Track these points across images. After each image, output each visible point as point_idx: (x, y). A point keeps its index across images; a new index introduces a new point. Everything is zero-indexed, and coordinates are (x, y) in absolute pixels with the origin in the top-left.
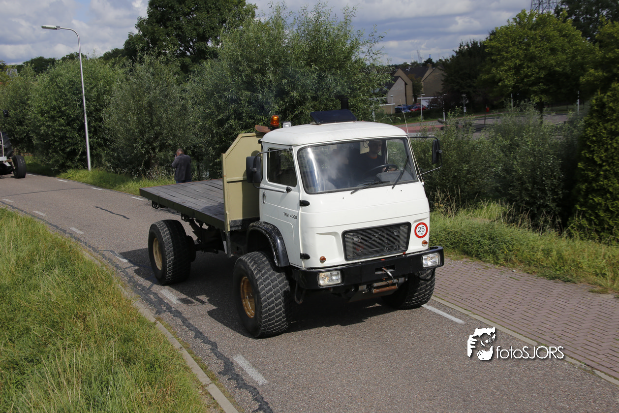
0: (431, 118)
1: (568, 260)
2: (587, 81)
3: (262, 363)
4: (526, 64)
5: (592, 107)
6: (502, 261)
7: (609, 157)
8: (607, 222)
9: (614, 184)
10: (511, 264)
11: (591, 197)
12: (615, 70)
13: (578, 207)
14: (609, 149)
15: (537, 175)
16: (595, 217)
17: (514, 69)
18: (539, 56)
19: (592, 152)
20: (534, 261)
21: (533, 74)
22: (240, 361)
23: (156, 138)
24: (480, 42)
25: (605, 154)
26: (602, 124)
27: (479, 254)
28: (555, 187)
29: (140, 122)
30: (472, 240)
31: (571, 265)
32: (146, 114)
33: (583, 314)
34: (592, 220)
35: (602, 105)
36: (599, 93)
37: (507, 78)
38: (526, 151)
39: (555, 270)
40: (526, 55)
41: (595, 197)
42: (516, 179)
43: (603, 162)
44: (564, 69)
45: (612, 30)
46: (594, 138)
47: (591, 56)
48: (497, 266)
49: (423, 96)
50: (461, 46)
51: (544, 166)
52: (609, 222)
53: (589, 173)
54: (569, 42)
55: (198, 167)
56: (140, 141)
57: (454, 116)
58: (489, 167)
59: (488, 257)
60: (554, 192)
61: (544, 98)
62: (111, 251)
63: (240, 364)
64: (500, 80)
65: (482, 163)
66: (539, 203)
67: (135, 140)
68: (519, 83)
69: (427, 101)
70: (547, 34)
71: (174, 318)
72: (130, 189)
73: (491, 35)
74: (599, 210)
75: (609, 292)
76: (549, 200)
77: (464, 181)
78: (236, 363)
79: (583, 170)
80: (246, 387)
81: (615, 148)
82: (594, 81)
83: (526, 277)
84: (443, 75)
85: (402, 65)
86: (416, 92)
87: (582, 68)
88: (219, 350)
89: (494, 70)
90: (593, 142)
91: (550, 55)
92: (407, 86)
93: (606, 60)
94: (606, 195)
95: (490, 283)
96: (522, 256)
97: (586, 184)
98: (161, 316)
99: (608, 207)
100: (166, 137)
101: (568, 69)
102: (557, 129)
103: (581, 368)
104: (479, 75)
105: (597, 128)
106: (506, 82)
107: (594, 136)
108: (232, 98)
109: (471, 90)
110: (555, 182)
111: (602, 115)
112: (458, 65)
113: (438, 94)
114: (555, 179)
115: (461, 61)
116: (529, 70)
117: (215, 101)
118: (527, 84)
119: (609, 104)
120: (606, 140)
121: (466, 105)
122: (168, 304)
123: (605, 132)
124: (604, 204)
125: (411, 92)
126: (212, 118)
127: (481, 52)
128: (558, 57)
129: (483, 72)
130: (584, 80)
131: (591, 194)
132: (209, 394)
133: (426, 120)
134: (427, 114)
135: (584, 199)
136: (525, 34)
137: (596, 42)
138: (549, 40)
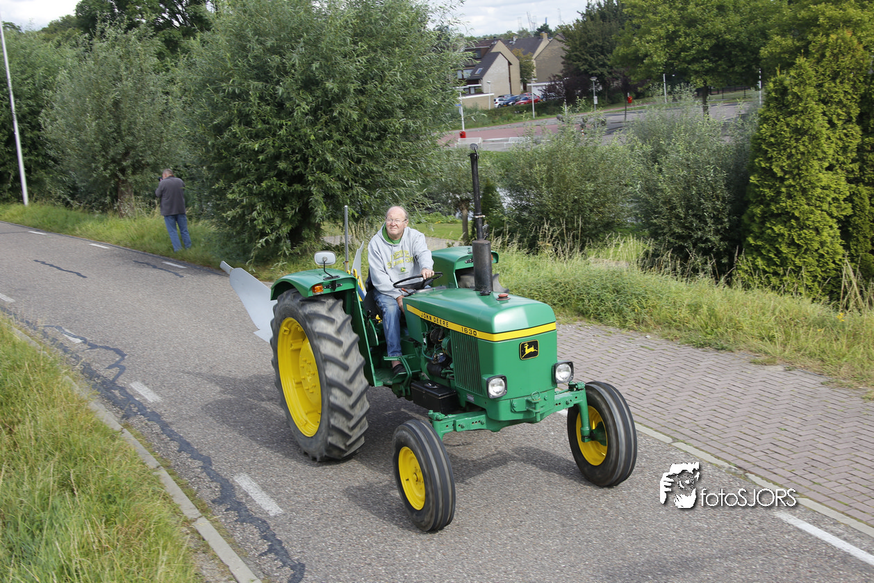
0: (548, 114)
1: (723, 319)
2: (771, 53)
3: (276, 484)
4: (682, 30)
5: (769, 93)
6: (631, 323)
7: (793, 166)
8: (792, 260)
9: (801, 205)
10: (644, 328)
11: (769, 226)
12: (810, 37)
13: (751, 240)
14: (793, 155)
15: (692, 195)
16: (775, 255)
17: (666, 39)
18: (701, 19)
19: (769, 160)
20: (675, 321)
21: (693, 46)
22: (245, 483)
23: (127, 153)
25: (789, 162)
26: (784, 118)
27: (599, 315)
28: (719, 212)
29: (100, 130)
30: (589, 294)
31: (727, 326)
32: (110, 119)
34: (771, 259)
35: (784, 91)
36: (778, 73)
37: (656, 52)
38: (677, 161)
39: (704, 334)
40: (682, 17)
41: (774, 225)
42: (662, 203)
43: (784, 176)
44: (738, 37)
46: (772, 140)
47: (776, 16)
48: (624, 331)
49: (535, 81)
50: (589, 4)
51: (702, 182)
52: (794, 261)
53: (766, 190)
56: (102, 160)
57: (574, 112)
58: (626, 185)
59: (611, 318)
60: (717, 220)
61: (711, 81)
62: (58, 327)
63: (244, 487)
64: (646, 56)
65: (614, 179)
66: (695, 236)
67: (94, 157)
68: (673, 59)
69: (540, 88)
71: (150, 424)
72: (89, 233)
74: (780, 243)
76: (710, 231)
77: (588, 206)
78: (238, 486)
79: (758, 187)
80: (251, 520)
81: (803, 154)
82: (780, 53)
83: (665, 344)
84: (564, 50)
85: (505, 35)
86: (525, 75)
87: (763, 34)
88: (213, 468)
89: (636, 40)
90: (771, 145)
91: (717, 16)
92: (511, 66)
93: (798, 22)
94: (789, 220)
95: (612, 355)
96: (659, 315)
97: (762, 206)
98: (130, 421)
99: (793, 239)
100: (141, 152)
101: (743, 36)
102: (725, 126)
103: (729, 473)
104: (615, 48)
105: (776, 124)
106: (655, 59)
107: (772, 136)
108: (234, 91)
109: (605, 71)
110: (718, 204)
111: (783, 104)
112: (586, 33)
113: (557, 78)
114: (718, 200)
115: (589, 28)
116: (688, 39)
117: (209, 97)
118: (684, 61)
119: (792, 88)
120: (789, 141)
121: (598, 94)
122: (140, 404)
123: (788, 129)
124: (787, 235)
125: (518, 75)
126: (205, 123)
127: (618, 12)
128: (729, 20)
129: (620, 44)
130: (766, 52)
131: (769, 221)
132: (197, 532)
133: (540, 117)
134: (545, 107)
135: (760, 228)
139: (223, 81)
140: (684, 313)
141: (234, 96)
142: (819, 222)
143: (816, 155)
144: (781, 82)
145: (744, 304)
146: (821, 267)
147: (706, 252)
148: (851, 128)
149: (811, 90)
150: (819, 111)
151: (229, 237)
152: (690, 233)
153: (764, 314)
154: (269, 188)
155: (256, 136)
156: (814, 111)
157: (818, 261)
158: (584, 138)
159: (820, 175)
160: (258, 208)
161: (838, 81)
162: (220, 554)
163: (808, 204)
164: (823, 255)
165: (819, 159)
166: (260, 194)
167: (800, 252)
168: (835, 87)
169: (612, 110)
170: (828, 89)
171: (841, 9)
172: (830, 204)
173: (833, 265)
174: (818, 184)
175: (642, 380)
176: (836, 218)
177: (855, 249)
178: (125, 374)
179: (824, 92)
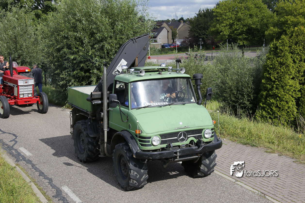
0: (182, 52)
1: (254, 134)
2: (269, 34)
3: (79, 190)
4: (235, 22)
5: (271, 48)
7: (279, 77)
8: (277, 113)
9: (281, 92)
10: (223, 136)
11: (268, 99)
12: (284, 28)
13: (261, 104)
14: (279, 73)
15: (239, 86)
16: (270, 111)
17: (229, 25)
18: (243, 19)
19: (270, 74)
20: (235, 134)
21: (239, 29)
22: (66, 189)
24: (210, 9)
25: (277, 75)
26: (276, 58)
28: (249, 93)
31: (256, 137)
33: (261, 164)
34: (268, 112)
35: (276, 48)
36: (275, 41)
37: (225, 30)
38: (234, 72)
39: (247, 140)
40: (236, 18)
41: (270, 99)
42: (227, 88)
43: (275, 80)
44: (257, 27)
45: (283, 5)
46: (271, 66)
47: (272, 19)
49: (177, 39)
50: (200, 11)
51: (244, 81)
52: (277, 114)
53: (268, 86)
54: (260, 11)
55: (45, 76)
57: (193, 51)
58: (213, 81)
60: (249, 96)
61: (245, 43)
63: (66, 191)
64: (221, 32)
65: (209, 78)
66: (240, 102)
68: (232, 34)
69: (180, 42)
70: (248, 6)
71: (27, 164)
73: (217, 5)
74: (272, 106)
75: (276, 152)
76: (246, 100)
78: (63, 191)
79: (265, 84)
81: (283, 72)
82: (273, 34)
83: (231, 143)
84: (189, 27)
85: (167, 20)
86: (174, 36)
87: (267, 26)
88: (53, 183)
89: (218, 26)
90: (271, 68)
91: (249, 18)
92: (168, 33)
93: (280, 22)
94: (276, 98)
96: (229, 131)
97: (266, 92)
98: (19, 163)
99: (278, 105)
100: (25, 57)
101: (259, 27)
102: (252, 60)
103: (258, 195)
104: (209, 28)
105: (273, 60)
106: (225, 33)
107: (271, 65)
108: (65, 36)
109: (205, 36)
110: (249, 90)
111: (276, 53)
112: (198, 22)
113: (186, 38)
114: (250, 88)
115: (199, 20)
116: (237, 26)
117: (55, 37)
118: (236, 34)
119: (279, 47)
120: (278, 67)
121: (201, 45)
122: (23, 156)
123: (277, 63)
124: (275, 103)
125: (171, 36)
126: (53, 47)
127: (211, 14)
128: (253, 20)
129: (211, 27)
130: (267, 33)
131: (269, 97)
133: (179, 53)
134: (181, 49)
135: (265, 100)
136: (235, 5)
137: (275, 12)
138: (249, 10)
139: (61, 31)
142: (288, 99)
143: (288, 73)
144: (276, 45)
145: (262, 129)
146: (288, 116)
147: (243, 108)
148: (302, 64)
149: (287, 48)
150: (289, 56)
151: (60, 92)
152: (238, 100)
153: (270, 133)
154: (77, 74)
156: (287, 56)
157: (287, 114)
159: (289, 81)
160: (72, 81)
161: (297, 45)
163: (284, 92)
164: (289, 112)
165: (289, 75)
166: (74, 76)
167: (280, 110)
168: (296, 47)
169: (207, 51)
170: (294, 48)
171: (296, 18)
172: (292, 92)
173: (293, 116)
174: (288, 84)
175: (222, 156)
176: (294, 98)
177: (301, 110)
178: (17, 144)
179: (292, 49)
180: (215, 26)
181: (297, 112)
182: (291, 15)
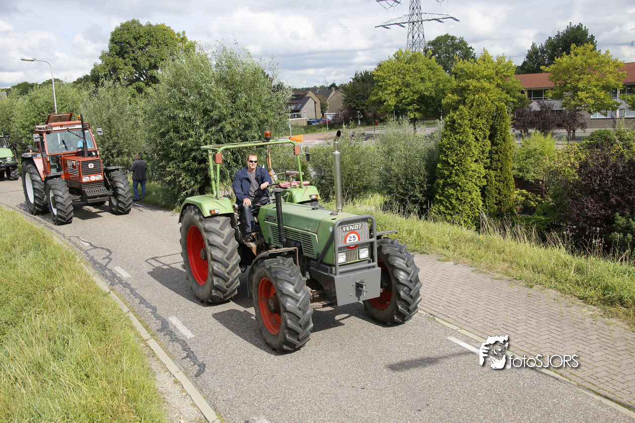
1: (424, 237)
2: (447, 102)
3: (190, 322)
4: (403, 89)
5: (447, 122)
7: (458, 159)
8: (458, 207)
9: (462, 179)
11: (446, 190)
12: (466, 95)
13: (437, 196)
14: (458, 154)
15: (409, 173)
16: (449, 204)
17: (395, 93)
18: (412, 84)
19: (447, 156)
21: (409, 97)
22: (174, 321)
23: (115, 146)
24: (370, 72)
25: (456, 157)
26: (454, 135)
28: (422, 182)
31: (426, 241)
34: (447, 207)
35: (454, 122)
36: (451, 113)
37: (390, 99)
38: (400, 155)
40: (403, 83)
41: (449, 189)
42: (393, 176)
44: (430, 94)
46: (448, 146)
47: (449, 84)
49: (328, 112)
50: (356, 74)
51: (414, 167)
53: (445, 171)
54: (433, 73)
57: (348, 128)
58: (375, 167)
60: (421, 186)
61: (418, 115)
62: (77, 237)
63: (174, 323)
64: (385, 101)
65: (369, 164)
66: (410, 194)
68: (399, 103)
69: (331, 116)
70: (418, 67)
71: (124, 289)
73: (378, 66)
74: (452, 199)
75: (450, 260)
76: (417, 192)
77: (355, 177)
79: (441, 170)
80: (177, 340)
81: (463, 153)
82: (451, 103)
84: (343, 96)
85: (313, 88)
86: (323, 109)
87: (443, 93)
88: (158, 313)
89: (380, 93)
90: (447, 149)
91: (420, 82)
92: (316, 104)
93: (460, 88)
94: (456, 187)
97: (443, 180)
98: (114, 287)
99: (458, 197)
100: (122, 146)
101: (433, 94)
104: (369, 96)
105: (450, 138)
106: (390, 103)
107: (448, 144)
109: (364, 108)
110: (421, 178)
111: (453, 128)
112: (354, 88)
113: (339, 110)
114: (422, 176)
115: (356, 86)
116: (406, 93)
117: (158, 118)
118: (404, 104)
119: (457, 120)
120: (456, 147)
121: (361, 119)
122: (119, 278)
123: (456, 141)
124: (455, 195)
125: (320, 108)
126: (156, 131)
127: (370, 79)
128: (426, 85)
129: (372, 95)
130: (445, 102)
131: (446, 187)
132: (149, 346)
134: (332, 125)
135: (442, 191)
136: (402, 67)
137: (452, 74)
138: (419, 72)
139: (165, 110)
140: (404, 234)
141: (170, 118)
142: (471, 188)
143: (469, 154)
144: (452, 118)
145: (435, 230)
146: (472, 211)
147: (415, 202)
148: (486, 142)
149: (466, 122)
150: (470, 132)
151: (167, 190)
152: (407, 192)
153: (444, 235)
154: (189, 165)
155: (182, 139)
156: (468, 132)
157: (470, 208)
158: (353, 142)
159: (471, 164)
160: (183, 175)
161: (479, 118)
162: (161, 358)
163: (466, 179)
164: (473, 205)
165: (471, 157)
166: (184, 168)
167: (461, 203)
168: (478, 121)
169: (368, 128)
170: (475, 121)
171: (480, 83)
172: (476, 179)
173: (477, 210)
174: (470, 169)
176: (479, 186)
177: (488, 202)
178: (112, 262)
179: (473, 123)
180: (376, 95)
181: (483, 206)
182: (473, 78)
